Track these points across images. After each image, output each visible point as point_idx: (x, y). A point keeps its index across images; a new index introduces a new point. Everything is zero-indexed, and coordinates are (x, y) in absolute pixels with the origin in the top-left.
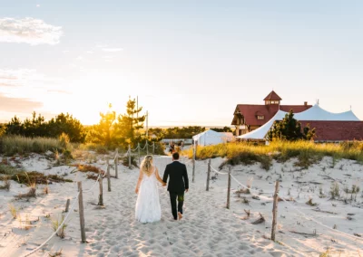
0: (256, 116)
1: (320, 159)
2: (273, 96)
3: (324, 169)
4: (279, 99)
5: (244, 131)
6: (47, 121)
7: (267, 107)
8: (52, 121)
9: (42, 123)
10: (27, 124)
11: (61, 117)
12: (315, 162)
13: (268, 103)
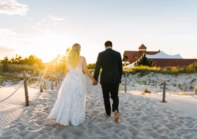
0: (134, 57)
1: (149, 73)
2: (143, 47)
3: (149, 77)
4: (146, 48)
5: (129, 64)
6: (23, 58)
7: (140, 52)
8: (26, 59)
9: (21, 59)
10: (13, 60)
11: (31, 57)
12: (146, 74)
13: (140, 50)
